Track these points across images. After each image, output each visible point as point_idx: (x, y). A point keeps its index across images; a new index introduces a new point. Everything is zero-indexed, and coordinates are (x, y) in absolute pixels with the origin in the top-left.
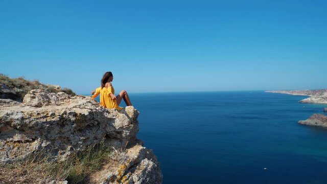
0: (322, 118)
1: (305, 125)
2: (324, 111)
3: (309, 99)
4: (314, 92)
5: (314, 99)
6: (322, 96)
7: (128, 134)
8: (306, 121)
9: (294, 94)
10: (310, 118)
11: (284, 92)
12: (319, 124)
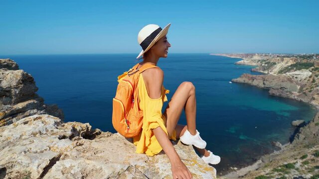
0: (249, 77)
1: (236, 83)
2: (251, 71)
3: (242, 62)
4: (247, 55)
5: (245, 61)
6: (252, 59)
7: (17, 92)
8: (237, 79)
9: (232, 57)
10: (240, 77)
11: (224, 55)
12: (246, 82)
